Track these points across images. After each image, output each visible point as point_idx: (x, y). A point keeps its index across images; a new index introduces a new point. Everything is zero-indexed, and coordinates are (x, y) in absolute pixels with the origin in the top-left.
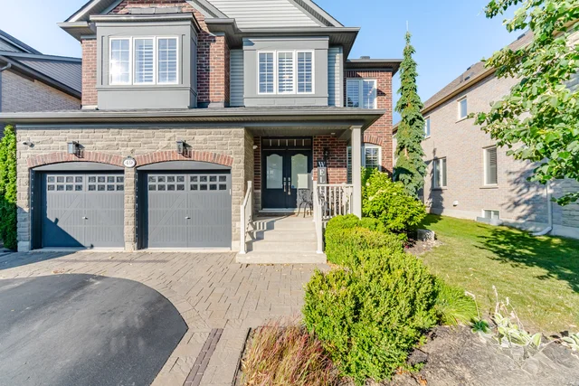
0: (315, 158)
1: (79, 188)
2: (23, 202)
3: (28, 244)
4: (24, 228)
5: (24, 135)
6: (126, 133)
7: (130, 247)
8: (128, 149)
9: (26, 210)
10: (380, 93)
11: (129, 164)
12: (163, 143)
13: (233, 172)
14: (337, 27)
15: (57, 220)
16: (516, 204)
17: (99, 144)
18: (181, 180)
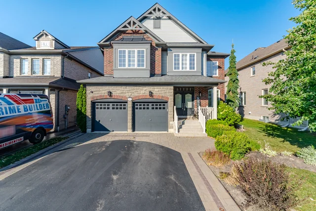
0: (195, 96)
1: (108, 108)
2: (89, 114)
3: (90, 130)
4: (89, 124)
5: (89, 89)
6: (128, 88)
7: (130, 131)
8: (129, 94)
9: (90, 117)
10: (219, 67)
11: (130, 99)
12: (144, 92)
13: (169, 103)
14: (205, 44)
17: (118, 92)
18: (148, 105)
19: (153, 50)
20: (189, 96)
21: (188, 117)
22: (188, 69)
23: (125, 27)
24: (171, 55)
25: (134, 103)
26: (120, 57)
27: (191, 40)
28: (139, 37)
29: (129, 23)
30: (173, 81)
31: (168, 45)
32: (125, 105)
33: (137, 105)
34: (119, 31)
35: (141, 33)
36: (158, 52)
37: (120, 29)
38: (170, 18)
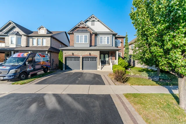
0: (110, 55)
1: (72, 60)
2: (64, 62)
3: (64, 69)
4: (64, 66)
5: (64, 52)
6: (81, 52)
7: (81, 70)
8: (81, 54)
9: (64, 64)
10: (121, 42)
11: (81, 56)
12: (87, 53)
13: (97, 58)
14: (114, 33)
15: (68, 65)
17: (76, 53)
18: (89, 59)
19: (91, 35)
20: (106, 56)
21: (106, 64)
22: (106, 44)
23: (79, 25)
24: (99, 37)
25: (83, 58)
26: (77, 38)
28: (85, 29)
29: (81, 24)
30: (99, 49)
31: (98, 33)
32: (79, 59)
33: (84, 59)
34: (76, 27)
35: (86, 28)
36: (93, 36)
37: (77, 26)
38: (98, 21)
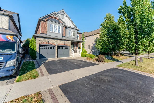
0: (74, 45)
3: (38, 58)
5: (38, 39)
6: (56, 40)
8: (56, 43)
11: (57, 45)
14: (77, 29)
15: (42, 54)
16: (91, 52)
17: (52, 42)
23: (52, 15)
26: (51, 27)
27: (73, 26)
29: (54, 14)
31: (67, 26)
32: (54, 47)
34: (49, 16)
35: (58, 19)
36: (64, 28)
37: (50, 15)
38: (67, 16)
